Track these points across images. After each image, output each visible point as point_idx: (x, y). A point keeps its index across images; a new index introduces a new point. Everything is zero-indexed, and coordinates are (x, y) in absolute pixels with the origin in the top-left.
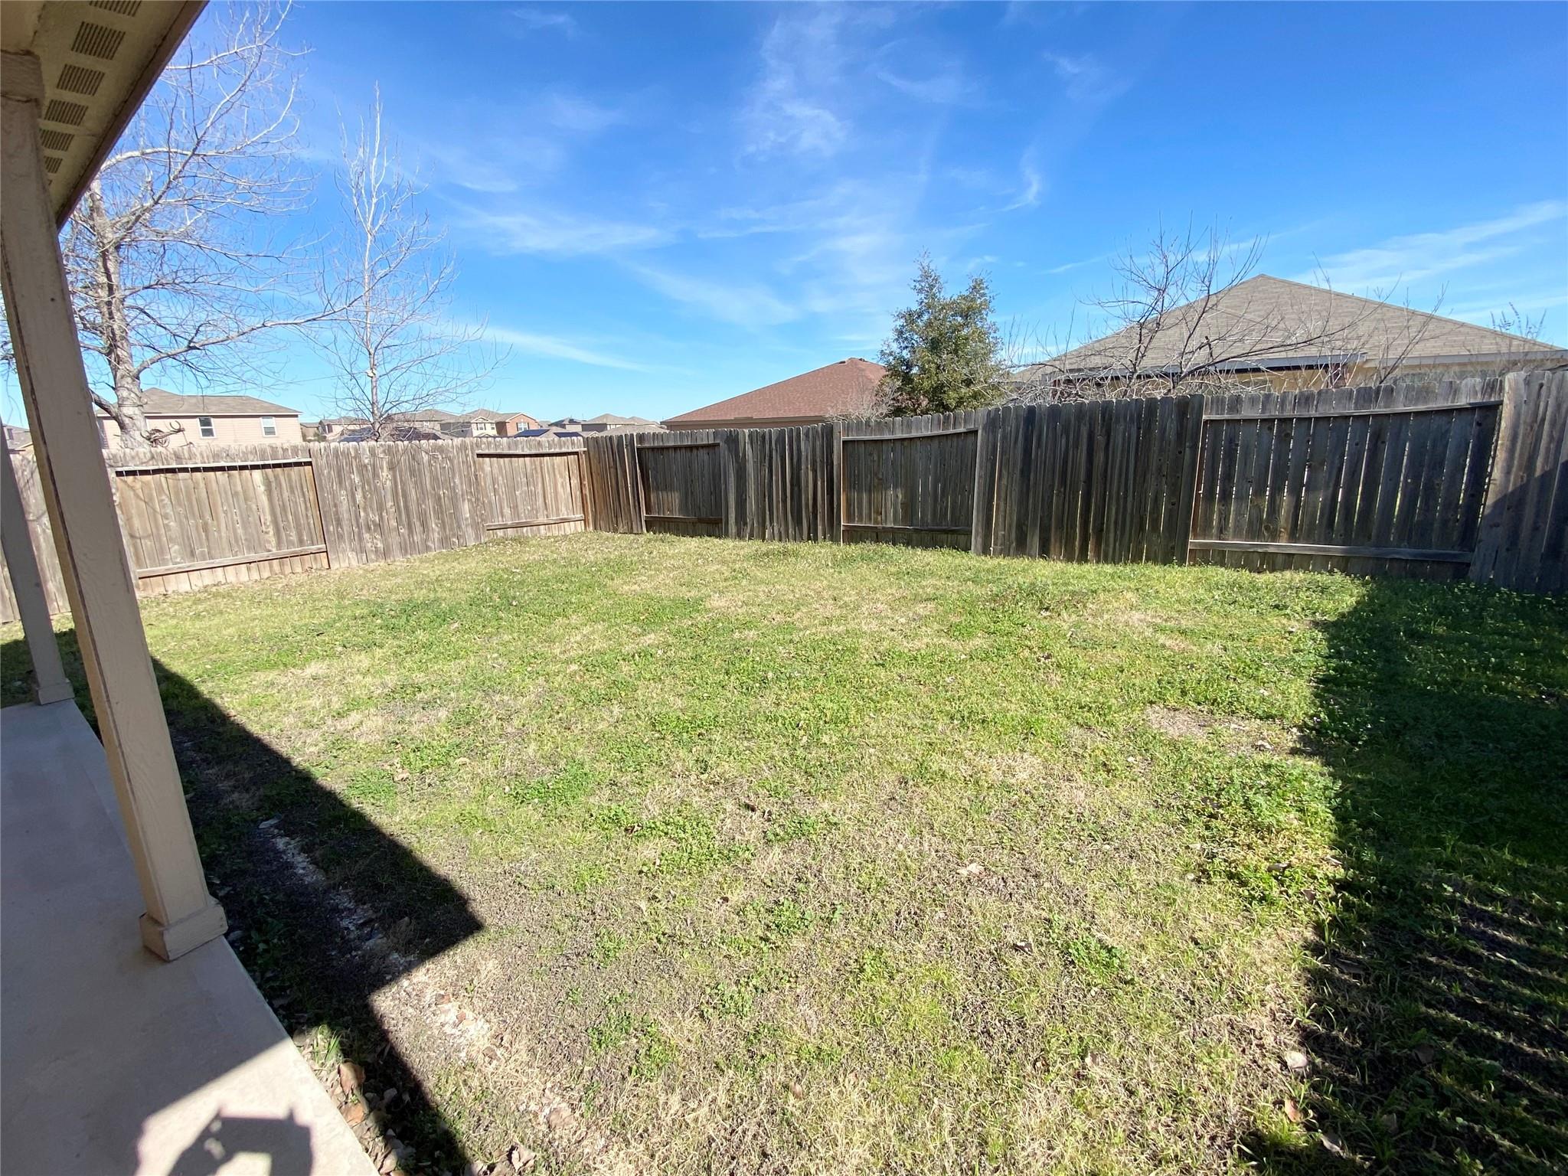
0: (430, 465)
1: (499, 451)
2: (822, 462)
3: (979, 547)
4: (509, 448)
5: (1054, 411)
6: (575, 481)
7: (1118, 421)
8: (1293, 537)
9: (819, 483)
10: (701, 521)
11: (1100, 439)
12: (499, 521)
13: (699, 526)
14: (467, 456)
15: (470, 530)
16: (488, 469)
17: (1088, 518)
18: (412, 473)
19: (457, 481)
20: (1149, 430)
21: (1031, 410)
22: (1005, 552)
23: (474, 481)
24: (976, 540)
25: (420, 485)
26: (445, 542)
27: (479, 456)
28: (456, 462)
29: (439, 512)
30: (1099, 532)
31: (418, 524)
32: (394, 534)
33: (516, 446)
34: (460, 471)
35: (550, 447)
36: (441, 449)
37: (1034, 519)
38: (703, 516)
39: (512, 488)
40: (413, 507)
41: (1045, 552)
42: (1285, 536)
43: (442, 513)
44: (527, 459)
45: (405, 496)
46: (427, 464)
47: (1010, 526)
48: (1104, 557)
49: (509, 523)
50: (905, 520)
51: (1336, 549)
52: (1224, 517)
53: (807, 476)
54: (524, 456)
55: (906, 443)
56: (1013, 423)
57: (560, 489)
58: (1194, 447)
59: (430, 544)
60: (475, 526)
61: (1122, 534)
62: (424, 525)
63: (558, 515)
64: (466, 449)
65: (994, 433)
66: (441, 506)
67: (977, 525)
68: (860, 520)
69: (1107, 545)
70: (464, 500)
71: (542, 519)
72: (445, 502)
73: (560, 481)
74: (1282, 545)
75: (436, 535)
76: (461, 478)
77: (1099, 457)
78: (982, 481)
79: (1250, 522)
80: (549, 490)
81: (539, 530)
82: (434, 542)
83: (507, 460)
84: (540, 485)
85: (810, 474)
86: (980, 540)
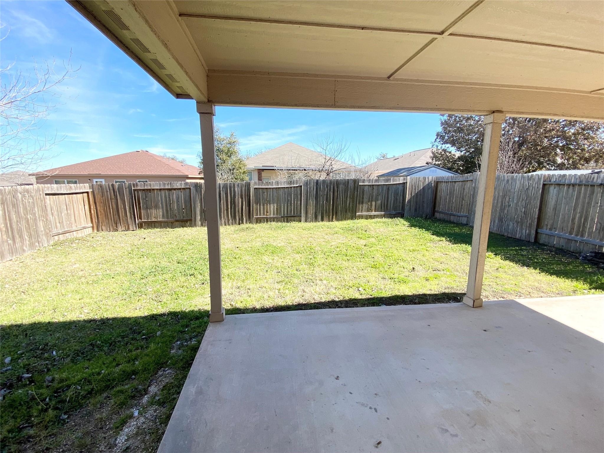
0: (23, 201)
1: (53, 192)
2: (245, 195)
3: (304, 220)
4: (58, 190)
5: (324, 181)
6: (87, 207)
7: (340, 185)
8: (375, 211)
9: (244, 203)
10: (177, 221)
11: (336, 189)
12: (55, 231)
13: (177, 223)
14: (40, 195)
15: (44, 238)
16: (48, 202)
17: (333, 209)
18: (14, 206)
19: (36, 209)
20: (348, 186)
21: (317, 181)
22: (312, 221)
23: (44, 209)
24: (303, 219)
25: (18, 213)
26: (32, 246)
27: (46, 194)
28: (35, 198)
29: (28, 228)
30: (336, 213)
31: (17, 236)
32: (5, 244)
33: (61, 188)
34: (37, 204)
35: (75, 189)
36: (28, 191)
37: (319, 211)
38: (177, 219)
39: (60, 212)
40: (14, 226)
41: (322, 220)
42: (374, 211)
43: (30, 229)
44: (66, 196)
45: (10, 220)
46: (21, 200)
47: (313, 213)
48: (338, 220)
49: (61, 231)
50: (277, 214)
51: (383, 213)
52: (362, 208)
53: (238, 200)
54: (65, 194)
55: (277, 189)
56: (312, 184)
57: (81, 212)
58: (357, 191)
59: (25, 248)
60: (47, 234)
61: (342, 213)
62: (21, 236)
63: (81, 225)
64: (40, 191)
65: (307, 186)
66: (29, 225)
67: (303, 214)
68: (260, 215)
69: (338, 216)
70: (40, 221)
71: (74, 228)
72: (31, 222)
73: (80, 207)
74: (373, 213)
75: (28, 242)
76: (38, 208)
77: (336, 194)
78: (304, 201)
79: (367, 209)
80: (76, 213)
81: (73, 234)
82: (26, 247)
83: (57, 196)
84: (72, 209)
85: (240, 199)
86: (304, 218)
